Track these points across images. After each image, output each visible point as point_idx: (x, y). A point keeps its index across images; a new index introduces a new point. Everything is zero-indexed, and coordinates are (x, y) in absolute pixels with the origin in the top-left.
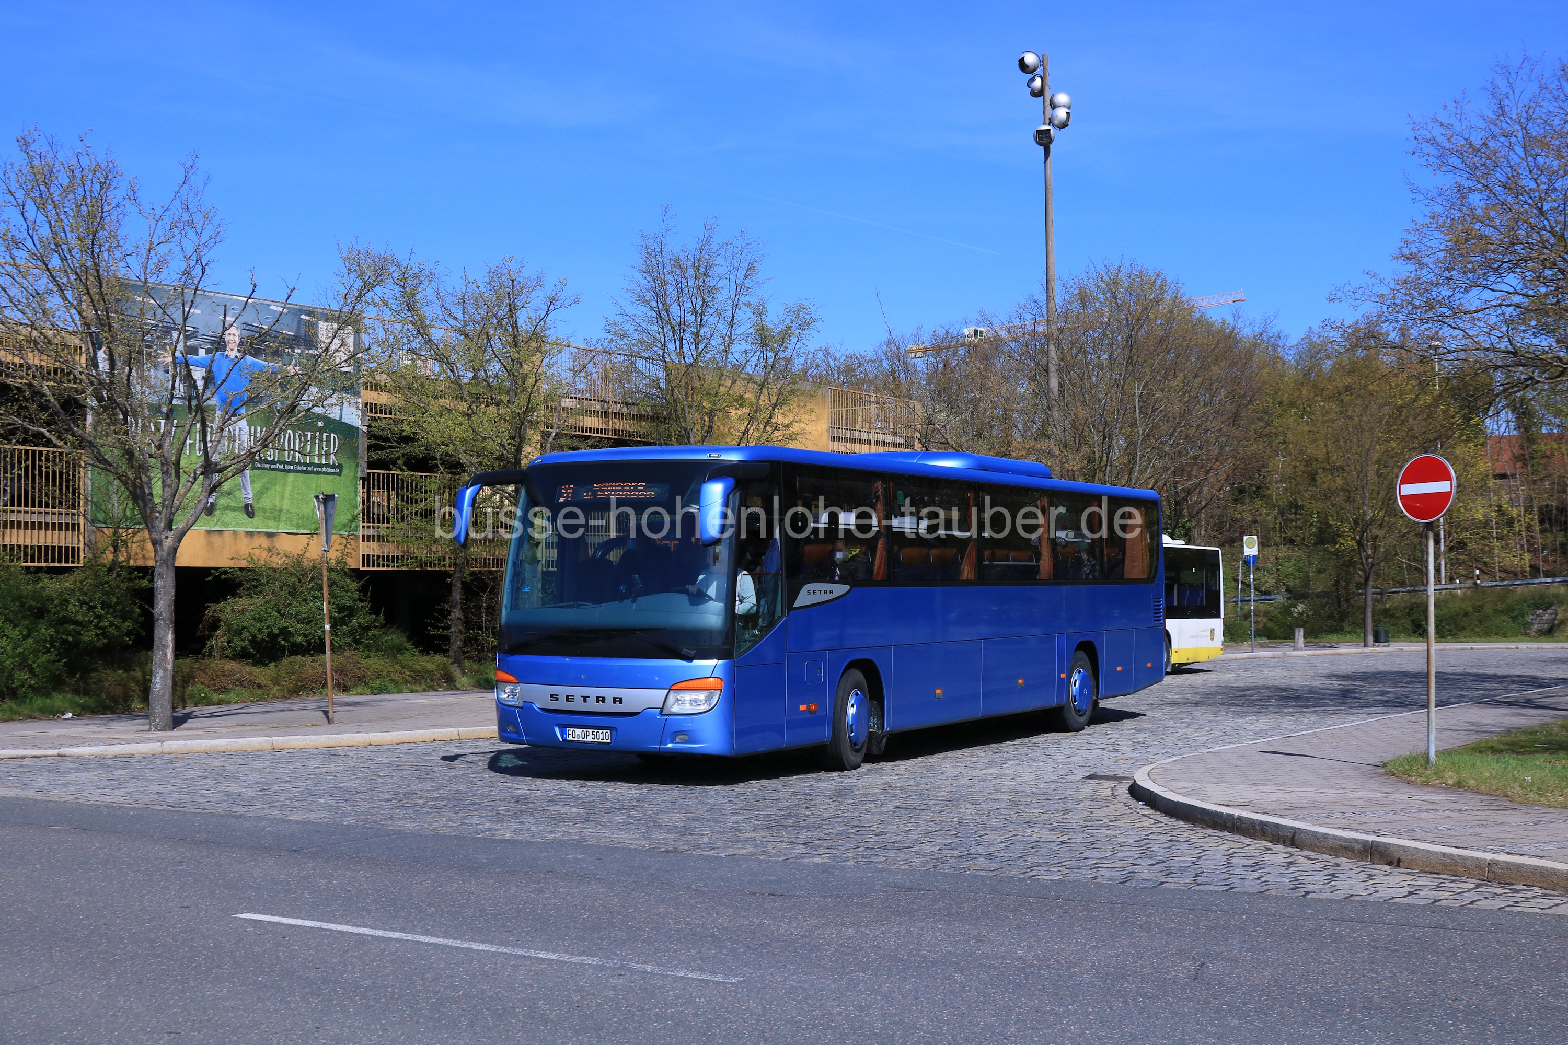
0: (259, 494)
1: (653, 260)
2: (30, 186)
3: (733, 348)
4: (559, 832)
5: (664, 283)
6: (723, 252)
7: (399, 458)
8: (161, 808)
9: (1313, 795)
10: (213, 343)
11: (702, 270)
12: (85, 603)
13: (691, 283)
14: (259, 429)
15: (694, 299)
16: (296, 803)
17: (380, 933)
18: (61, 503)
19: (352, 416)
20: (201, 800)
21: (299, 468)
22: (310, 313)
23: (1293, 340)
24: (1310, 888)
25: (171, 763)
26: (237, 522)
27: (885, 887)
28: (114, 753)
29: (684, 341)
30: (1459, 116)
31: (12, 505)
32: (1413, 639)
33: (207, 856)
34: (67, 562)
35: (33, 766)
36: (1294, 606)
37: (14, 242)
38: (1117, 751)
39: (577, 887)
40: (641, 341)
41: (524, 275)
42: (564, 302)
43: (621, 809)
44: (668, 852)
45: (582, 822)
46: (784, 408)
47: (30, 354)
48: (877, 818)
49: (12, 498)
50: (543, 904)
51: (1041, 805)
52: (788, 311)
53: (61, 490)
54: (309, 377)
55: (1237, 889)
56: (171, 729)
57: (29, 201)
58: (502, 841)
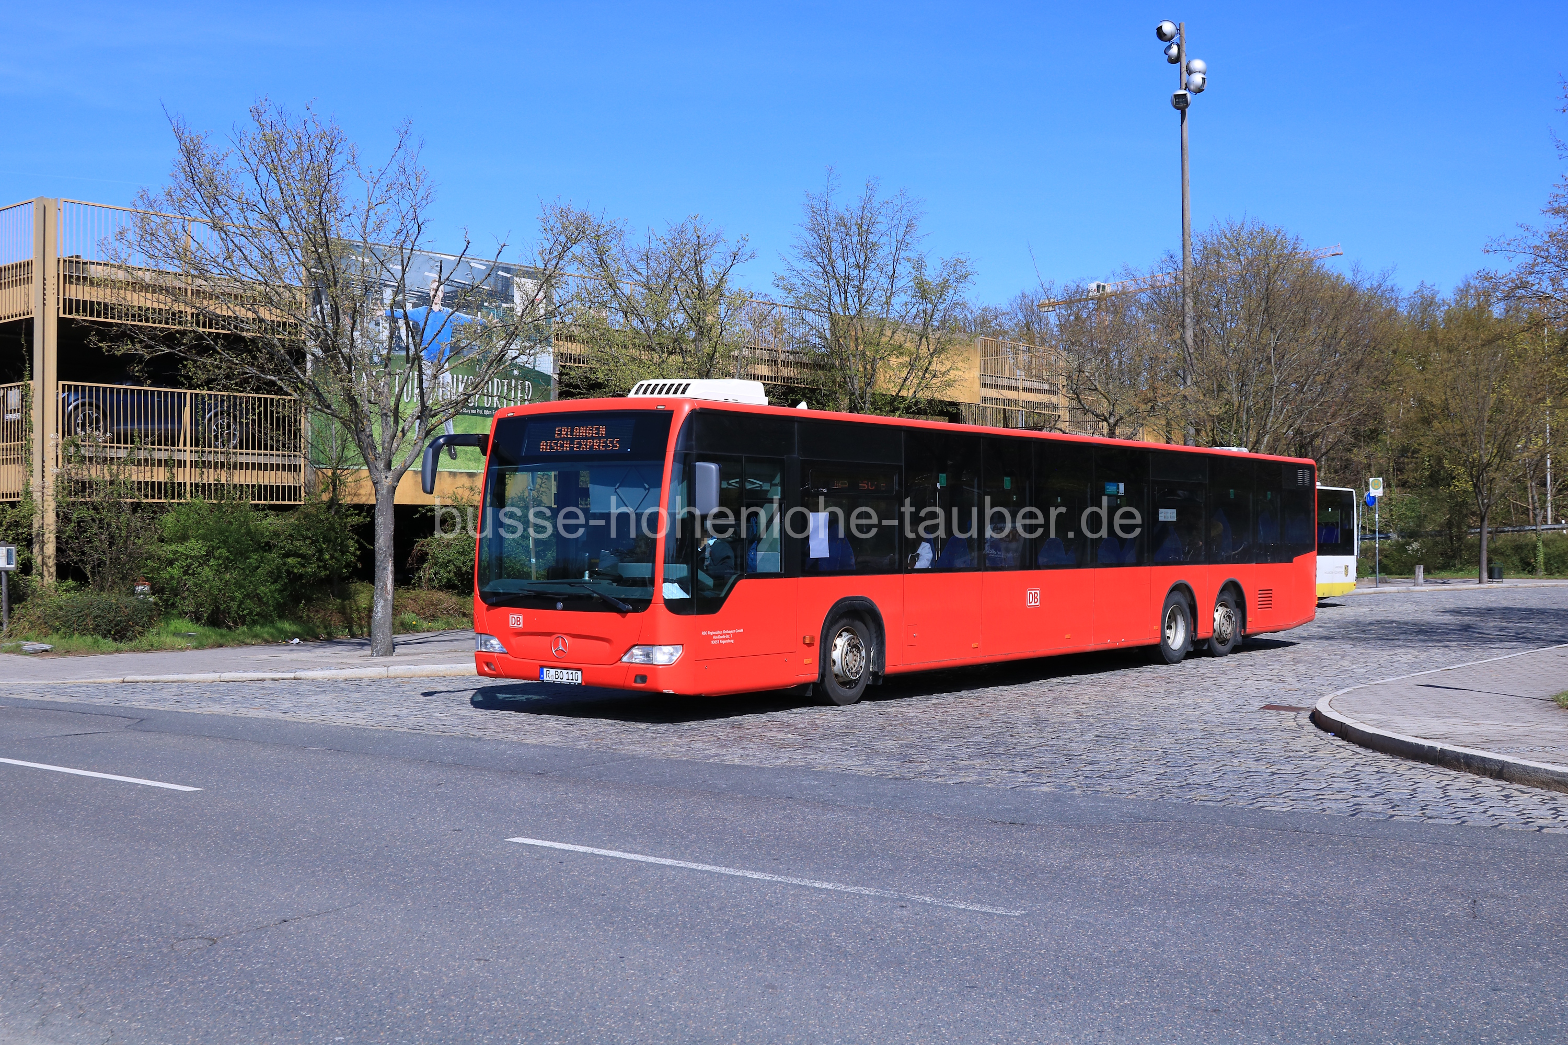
1: (819, 218)
2: (262, 154)
3: (895, 300)
4: (784, 758)
5: (829, 240)
6: (884, 210)
8: (402, 730)
9: (1501, 728)
10: (419, 298)
11: (865, 229)
12: (309, 538)
13: (855, 239)
14: (460, 377)
15: (857, 255)
16: (527, 727)
17: (651, 859)
18: (284, 445)
19: (546, 363)
20: (438, 723)
22: (507, 270)
23: (1405, 294)
24: (1541, 822)
25: (399, 687)
27: (1121, 817)
28: (344, 677)
29: (848, 295)
31: (241, 448)
33: (462, 779)
34: (289, 500)
35: (275, 689)
36: (1409, 544)
37: (247, 203)
39: (823, 815)
40: (808, 295)
41: (708, 232)
42: (745, 257)
43: (834, 735)
44: (896, 779)
45: (802, 748)
46: (943, 356)
47: (262, 308)
48: (1083, 746)
49: (241, 441)
50: (798, 832)
51: (1235, 735)
52: (945, 265)
53: (284, 434)
54: (516, 328)
55: (1470, 824)
56: (391, 654)
57: (262, 168)
58: (733, 767)
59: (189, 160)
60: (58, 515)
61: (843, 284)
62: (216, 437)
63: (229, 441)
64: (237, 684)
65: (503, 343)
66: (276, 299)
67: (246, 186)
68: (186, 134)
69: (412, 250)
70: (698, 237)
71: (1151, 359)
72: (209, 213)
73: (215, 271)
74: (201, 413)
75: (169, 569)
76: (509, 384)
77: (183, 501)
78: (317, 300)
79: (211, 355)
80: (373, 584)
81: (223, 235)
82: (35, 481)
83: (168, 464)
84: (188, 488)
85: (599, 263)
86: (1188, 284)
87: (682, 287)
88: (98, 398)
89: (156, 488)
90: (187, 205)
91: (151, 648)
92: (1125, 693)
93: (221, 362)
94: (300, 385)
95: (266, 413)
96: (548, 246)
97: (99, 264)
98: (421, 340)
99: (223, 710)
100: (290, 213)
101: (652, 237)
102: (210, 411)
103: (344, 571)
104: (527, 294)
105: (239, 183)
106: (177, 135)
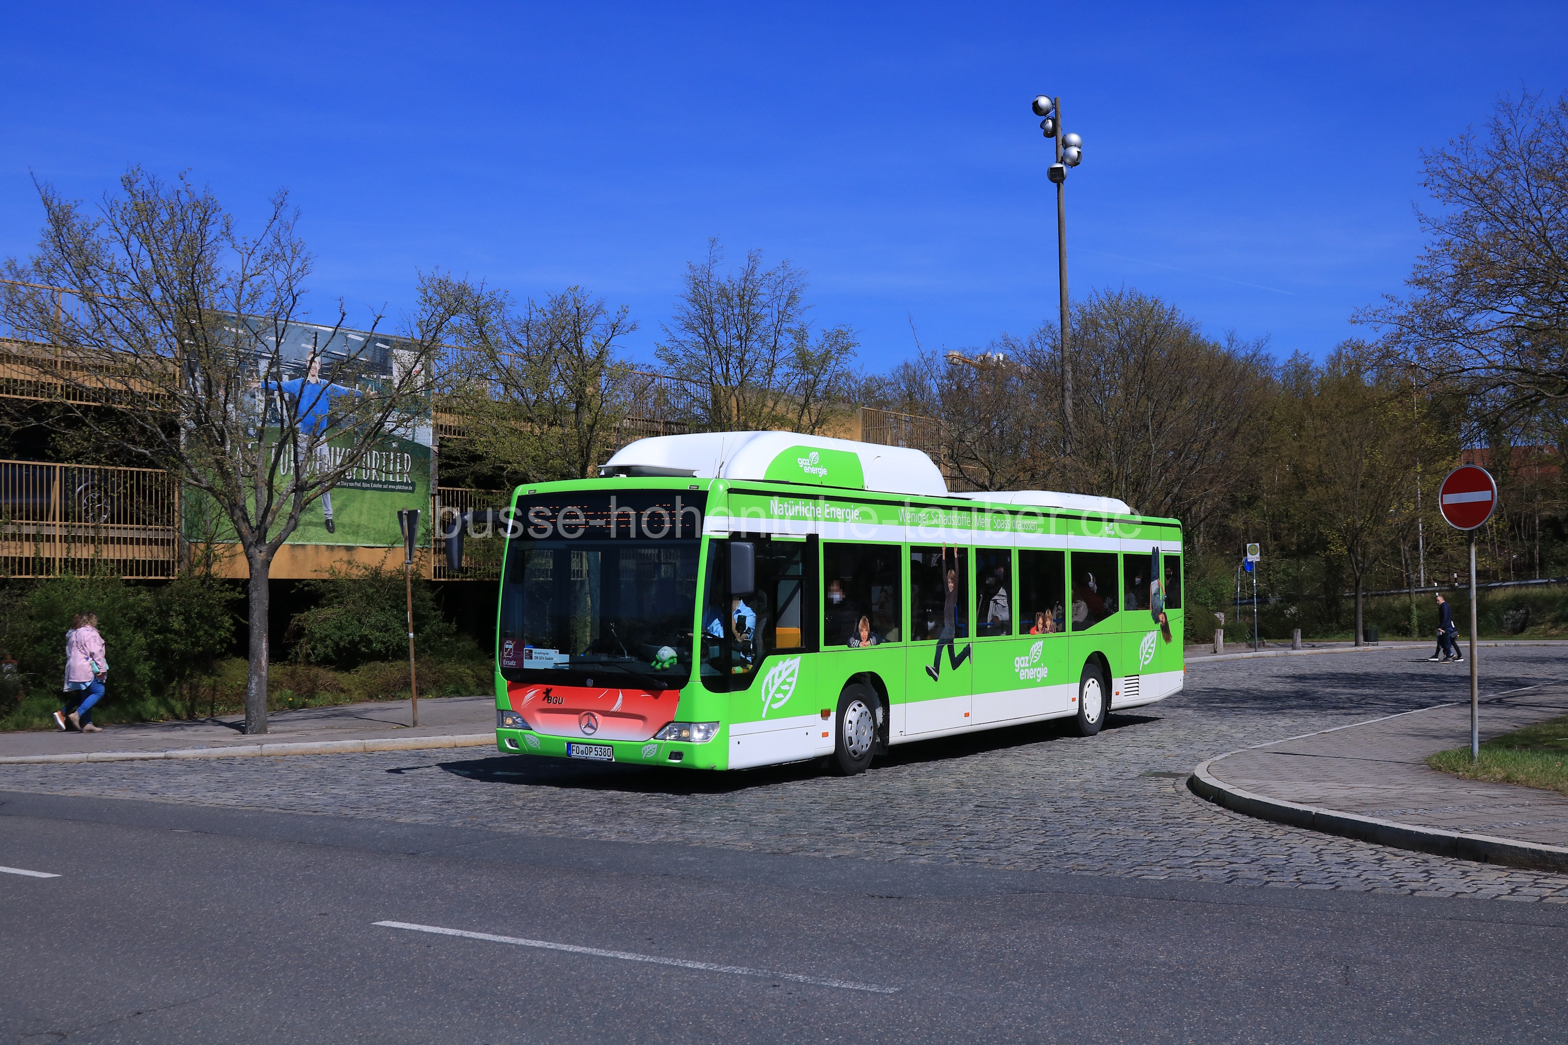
0: (339, 510)
1: (701, 290)
2: (134, 223)
3: (776, 371)
4: (662, 834)
5: (711, 311)
6: (766, 282)
7: (467, 477)
8: (273, 810)
9: (1375, 791)
10: (294, 369)
11: (746, 298)
12: (183, 615)
13: (737, 311)
14: (338, 449)
15: (739, 326)
16: (402, 806)
17: (522, 941)
18: (157, 520)
19: (425, 435)
20: (310, 802)
21: (375, 486)
22: (384, 341)
23: (1280, 363)
24: (1414, 885)
25: (272, 765)
26: (317, 537)
27: (998, 888)
28: (216, 756)
29: (730, 365)
30: (1464, 151)
31: (112, 522)
32: (1396, 637)
33: (331, 861)
34: (162, 575)
35: (144, 769)
36: (1287, 609)
37: (118, 274)
38: (1163, 748)
39: (699, 892)
40: (690, 366)
41: (589, 302)
42: (626, 329)
44: (774, 853)
46: (824, 427)
47: (132, 380)
48: (963, 817)
49: (112, 515)
50: (673, 910)
51: (1114, 803)
52: (827, 337)
53: (157, 508)
54: (394, 400)
55: (1344, 888)
56: (266, 732)
57: (133, 237)
58: (608, 843)
59: (57, 230)
61: (724, 354)
62: (86, 511)
63: (100, 515)
64: (105, 764)
65: (380, 415)
66: (146, 370)
67: (117, 255)
68: (56, 203)
69: (286, 321)
70: (578, 309)
71: (1031, 428)
72: (78, 283)
73: (85, 342)
74: (71, 487)
75: (37, 646)
76: (388, 457)
77: (51, 576)
79: (80, 428)
80: (248, 660)
81: (94, 306)
83: (36, 538)
84: (57, 563)
85: (478, 334)
86: (1066, 354)
87: (562, 360)
89: (23, 564)
90: (55, 275)
91: (16, 729)
93: (90, 435)
94: (172, 458)
95: (140, 488)
96: (426, 318)
98: (296, 412)
99: (89, 792)
100: (162, 283)
101: (533, 309)
102: (80, 484)
103: (218, 647)
104: (404, 366)
105: (109, 253)
106: (46, 203)
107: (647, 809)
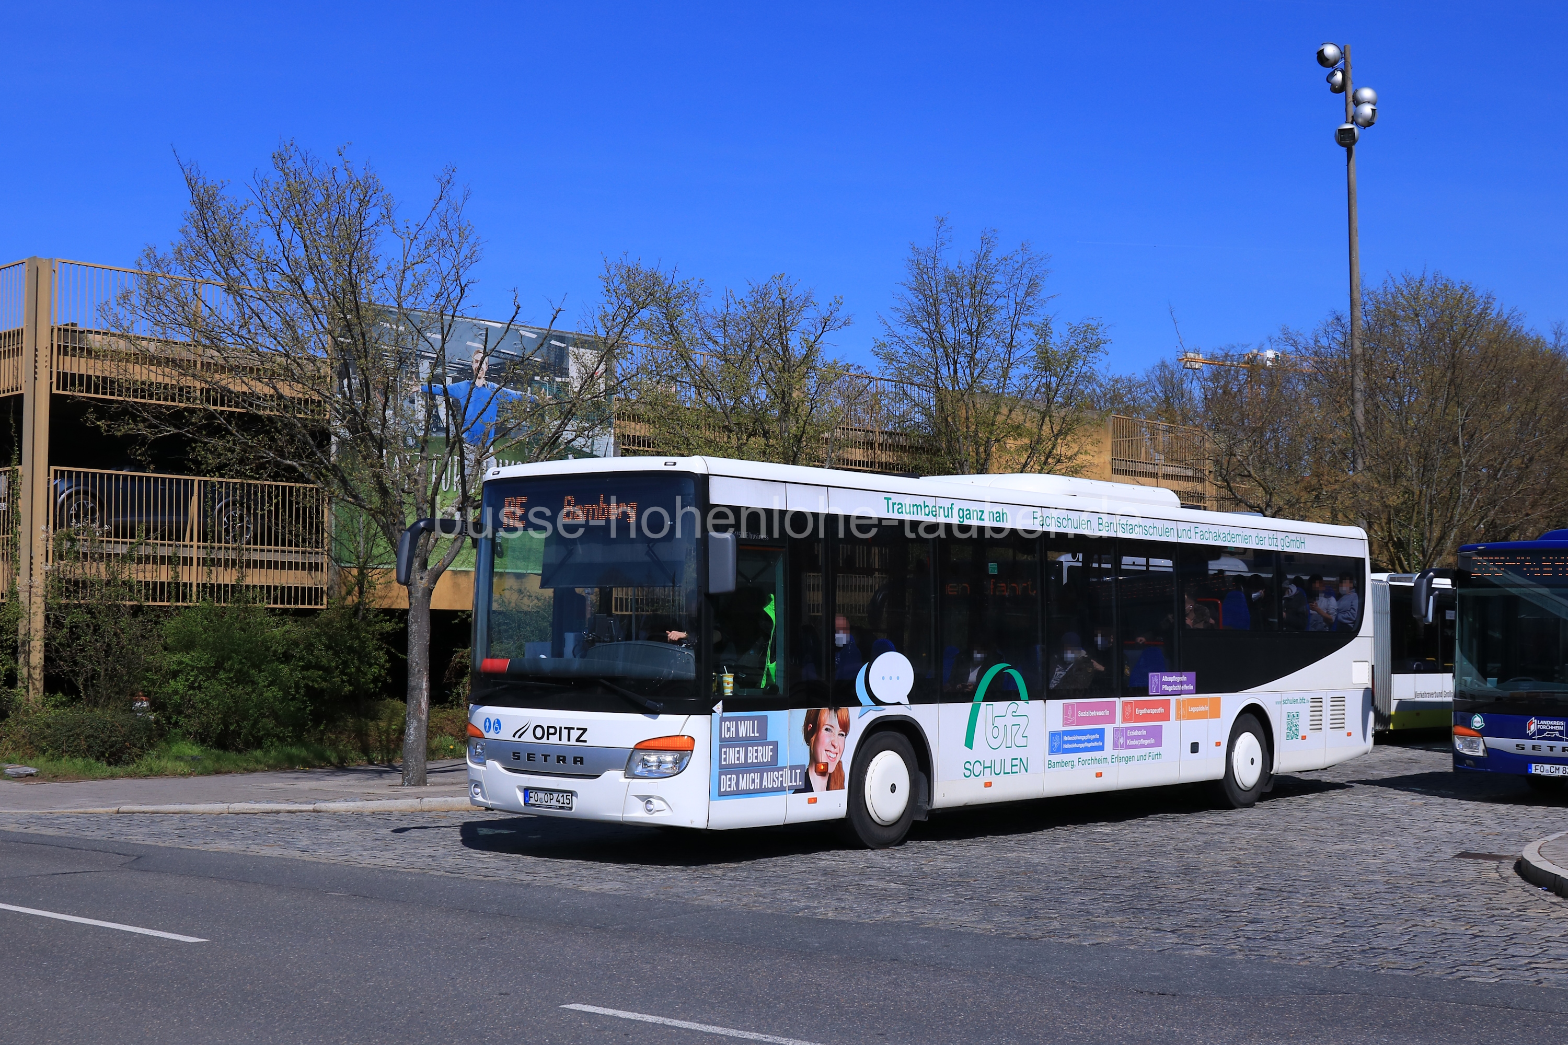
1: (925, 277)
2: (286, 206)
3: (1013, 372)
4: (886, 913)
5: (936, 302)
6: (1002, 268)
8: (439, 873)
10: (461, 371)
11: (979, 287)
12: (331, 648)
13: (967, 302)
15: (969, 320)
16: (583, 872)
17: (733, 1033)
18: (304, 541)
20: (479, 865)
22: (561, 339)
25: (434, 822)
27: (1292, 987)
28: (371, 810)
29: (958, 366)
31: (255, 543)
33: (508, 933)
34: (310, 603)
35: (291, 823)
37: (267, 263)
39: (936, 981)
40: (911, 366)
41: (796, 293)
42: (839, 323)
43: (944, 885)
44: (1021, 938)
45: (907, 901)
46: (1069, 438)
47: (282, 383)
48: (1243, 901)
49: (255, 535)
50: (907, 1002)
51: (1425, 889)
52: (1074, 331)
53: (304, 527)
54: (574, 405)
56: (425, 784)
57: (284, 221)
58: (827, 922)
59: (202, 214)
60: (47, 618)
61: (951, 353)
62: (227, 530)
63: (242, 535)
64: (247, 816)
66: (297, 372)
67: (267, 242)
68: (200, 183)
69: (453, 316)
70: (783, 300)
71: (1315, 439)
72: (223, 274)
73: (230, 340)
74: (210, 503)
75: (172, 682)
77: (189, 604)
78: (344, 373)
79: (223, 437)
80: (405, 702)
81: (239, 299)
82: (22, 581)
83: (173, 561)
84: (194, 589)
85: (668, 330)
86: (1359, 351)
87: (765, 359)
88: (94, 486)
89: (156, 590)
90: (198, 264)
91: (151, 773)
92: (1290, 836)
93: (234, 444)
94: (324, 471)
95: (284, 504)
96: (610, 310)
97: (97, 333)
99: (232, 847)
100: (316, 273)
101: (731, 300)
102: (220, 500)
103: (372, 686)
104: (585, 367)
105: (258, 239)
106: (190, 184)
107: (867, 883)
